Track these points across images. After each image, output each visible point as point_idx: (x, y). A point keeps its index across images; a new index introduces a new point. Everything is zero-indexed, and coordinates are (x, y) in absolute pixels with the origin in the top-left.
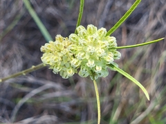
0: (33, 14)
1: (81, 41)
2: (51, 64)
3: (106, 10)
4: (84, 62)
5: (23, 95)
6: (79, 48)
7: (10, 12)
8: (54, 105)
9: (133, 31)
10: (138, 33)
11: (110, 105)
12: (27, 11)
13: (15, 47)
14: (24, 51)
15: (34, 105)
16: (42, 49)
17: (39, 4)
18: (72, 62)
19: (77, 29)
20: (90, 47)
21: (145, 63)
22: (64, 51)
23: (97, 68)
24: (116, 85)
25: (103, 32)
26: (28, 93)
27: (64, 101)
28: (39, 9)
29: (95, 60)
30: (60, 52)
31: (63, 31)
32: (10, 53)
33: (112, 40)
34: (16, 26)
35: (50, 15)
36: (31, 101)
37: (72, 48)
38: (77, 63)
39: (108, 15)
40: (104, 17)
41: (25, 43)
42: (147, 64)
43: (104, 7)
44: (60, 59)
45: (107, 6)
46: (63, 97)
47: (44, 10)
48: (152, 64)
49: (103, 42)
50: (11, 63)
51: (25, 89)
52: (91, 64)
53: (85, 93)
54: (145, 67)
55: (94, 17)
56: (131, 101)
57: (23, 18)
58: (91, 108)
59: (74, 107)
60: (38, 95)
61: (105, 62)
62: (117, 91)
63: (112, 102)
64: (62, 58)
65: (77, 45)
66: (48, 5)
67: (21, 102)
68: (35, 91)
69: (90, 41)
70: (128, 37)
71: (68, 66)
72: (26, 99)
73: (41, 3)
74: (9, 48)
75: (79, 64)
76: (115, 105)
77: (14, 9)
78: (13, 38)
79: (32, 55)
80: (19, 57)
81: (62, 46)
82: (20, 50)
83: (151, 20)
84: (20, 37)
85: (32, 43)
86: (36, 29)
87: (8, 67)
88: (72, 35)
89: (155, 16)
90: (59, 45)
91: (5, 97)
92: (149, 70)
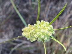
0: (18, 12)
1: (39, 27)
2: (26, 36)
3: (49, 10)
4: (40, 36)
5: (14, 46)
6: (38, 30)
7: (8, 11)
8: (27, 51)
9: (60, 19)
10: (62, 20)
11: (51, 50)
12: (15, 11)
13: (10, 26)
14: (14, 28)
15: (18, 51)
16: (22, 30)
17: (20, 8)
18: (35, 36)
19: (37, 22)
20: (42, 30)
21: (66, 32)
22: (32, 31)
23: (45, 38)
24: (53, 42)
25: (47, 24)
26: (16, 45)
27: (31, 49)
28: (20, 10)
29: (44, 35)
30: (30, 31)
31: (30, 19)
32: (8, 29)
33: (51, 27)
34: (11, 17)
35: (25, 12)
36: (17, 49)
37: (35, 30)
38: (37, 36)
39: (49, 12)
40: (48, 13)
41: (14, 24)
42: (66, 33)
43: (48, 9)
44: (30, 34)
45: (49, 8)
46: (31, 47)
47: (22, 10)
48: (68, 33)
49: (47, 28)
50: (9, 33)
51: (14, 44)
52: (42, 36)
53: (40, 46)
54: (66, 34)
55: (44, 13)
56: (60, 49)
57: (13, 14)
58: (42, 52)
59: (35, 51)
60: (20, 47)
61: (48, 36)
62: (53, 45)
63: (51, 49)
64: (31, 34)
65: (37, 29)
66: (24, 8)
67: (13, 49)
68: (19, 45)
69: (42, 27)
70: (58, 21)
71: (33, 37)
72: (15, 48)
73: (21, 7)
74: (8, 26)
75: (38, 37)
76: (53, 51)
77: (10, 10)
78: (9, 22)
79: (17, 29)
80: (12, 30)
81: (30, 29)
82: (12, 27)
83: (68, 14)
84: (12, 22)
85: (17, 24)
86: (19, 18)
87: (7, 34)
88: (35, 25)
89: (69, 13)
90: (29, 29)
91: (6, 47)
92: (67, 35)
